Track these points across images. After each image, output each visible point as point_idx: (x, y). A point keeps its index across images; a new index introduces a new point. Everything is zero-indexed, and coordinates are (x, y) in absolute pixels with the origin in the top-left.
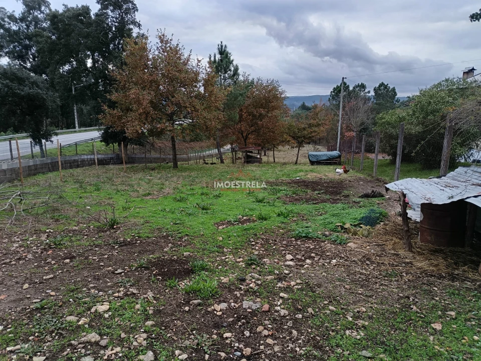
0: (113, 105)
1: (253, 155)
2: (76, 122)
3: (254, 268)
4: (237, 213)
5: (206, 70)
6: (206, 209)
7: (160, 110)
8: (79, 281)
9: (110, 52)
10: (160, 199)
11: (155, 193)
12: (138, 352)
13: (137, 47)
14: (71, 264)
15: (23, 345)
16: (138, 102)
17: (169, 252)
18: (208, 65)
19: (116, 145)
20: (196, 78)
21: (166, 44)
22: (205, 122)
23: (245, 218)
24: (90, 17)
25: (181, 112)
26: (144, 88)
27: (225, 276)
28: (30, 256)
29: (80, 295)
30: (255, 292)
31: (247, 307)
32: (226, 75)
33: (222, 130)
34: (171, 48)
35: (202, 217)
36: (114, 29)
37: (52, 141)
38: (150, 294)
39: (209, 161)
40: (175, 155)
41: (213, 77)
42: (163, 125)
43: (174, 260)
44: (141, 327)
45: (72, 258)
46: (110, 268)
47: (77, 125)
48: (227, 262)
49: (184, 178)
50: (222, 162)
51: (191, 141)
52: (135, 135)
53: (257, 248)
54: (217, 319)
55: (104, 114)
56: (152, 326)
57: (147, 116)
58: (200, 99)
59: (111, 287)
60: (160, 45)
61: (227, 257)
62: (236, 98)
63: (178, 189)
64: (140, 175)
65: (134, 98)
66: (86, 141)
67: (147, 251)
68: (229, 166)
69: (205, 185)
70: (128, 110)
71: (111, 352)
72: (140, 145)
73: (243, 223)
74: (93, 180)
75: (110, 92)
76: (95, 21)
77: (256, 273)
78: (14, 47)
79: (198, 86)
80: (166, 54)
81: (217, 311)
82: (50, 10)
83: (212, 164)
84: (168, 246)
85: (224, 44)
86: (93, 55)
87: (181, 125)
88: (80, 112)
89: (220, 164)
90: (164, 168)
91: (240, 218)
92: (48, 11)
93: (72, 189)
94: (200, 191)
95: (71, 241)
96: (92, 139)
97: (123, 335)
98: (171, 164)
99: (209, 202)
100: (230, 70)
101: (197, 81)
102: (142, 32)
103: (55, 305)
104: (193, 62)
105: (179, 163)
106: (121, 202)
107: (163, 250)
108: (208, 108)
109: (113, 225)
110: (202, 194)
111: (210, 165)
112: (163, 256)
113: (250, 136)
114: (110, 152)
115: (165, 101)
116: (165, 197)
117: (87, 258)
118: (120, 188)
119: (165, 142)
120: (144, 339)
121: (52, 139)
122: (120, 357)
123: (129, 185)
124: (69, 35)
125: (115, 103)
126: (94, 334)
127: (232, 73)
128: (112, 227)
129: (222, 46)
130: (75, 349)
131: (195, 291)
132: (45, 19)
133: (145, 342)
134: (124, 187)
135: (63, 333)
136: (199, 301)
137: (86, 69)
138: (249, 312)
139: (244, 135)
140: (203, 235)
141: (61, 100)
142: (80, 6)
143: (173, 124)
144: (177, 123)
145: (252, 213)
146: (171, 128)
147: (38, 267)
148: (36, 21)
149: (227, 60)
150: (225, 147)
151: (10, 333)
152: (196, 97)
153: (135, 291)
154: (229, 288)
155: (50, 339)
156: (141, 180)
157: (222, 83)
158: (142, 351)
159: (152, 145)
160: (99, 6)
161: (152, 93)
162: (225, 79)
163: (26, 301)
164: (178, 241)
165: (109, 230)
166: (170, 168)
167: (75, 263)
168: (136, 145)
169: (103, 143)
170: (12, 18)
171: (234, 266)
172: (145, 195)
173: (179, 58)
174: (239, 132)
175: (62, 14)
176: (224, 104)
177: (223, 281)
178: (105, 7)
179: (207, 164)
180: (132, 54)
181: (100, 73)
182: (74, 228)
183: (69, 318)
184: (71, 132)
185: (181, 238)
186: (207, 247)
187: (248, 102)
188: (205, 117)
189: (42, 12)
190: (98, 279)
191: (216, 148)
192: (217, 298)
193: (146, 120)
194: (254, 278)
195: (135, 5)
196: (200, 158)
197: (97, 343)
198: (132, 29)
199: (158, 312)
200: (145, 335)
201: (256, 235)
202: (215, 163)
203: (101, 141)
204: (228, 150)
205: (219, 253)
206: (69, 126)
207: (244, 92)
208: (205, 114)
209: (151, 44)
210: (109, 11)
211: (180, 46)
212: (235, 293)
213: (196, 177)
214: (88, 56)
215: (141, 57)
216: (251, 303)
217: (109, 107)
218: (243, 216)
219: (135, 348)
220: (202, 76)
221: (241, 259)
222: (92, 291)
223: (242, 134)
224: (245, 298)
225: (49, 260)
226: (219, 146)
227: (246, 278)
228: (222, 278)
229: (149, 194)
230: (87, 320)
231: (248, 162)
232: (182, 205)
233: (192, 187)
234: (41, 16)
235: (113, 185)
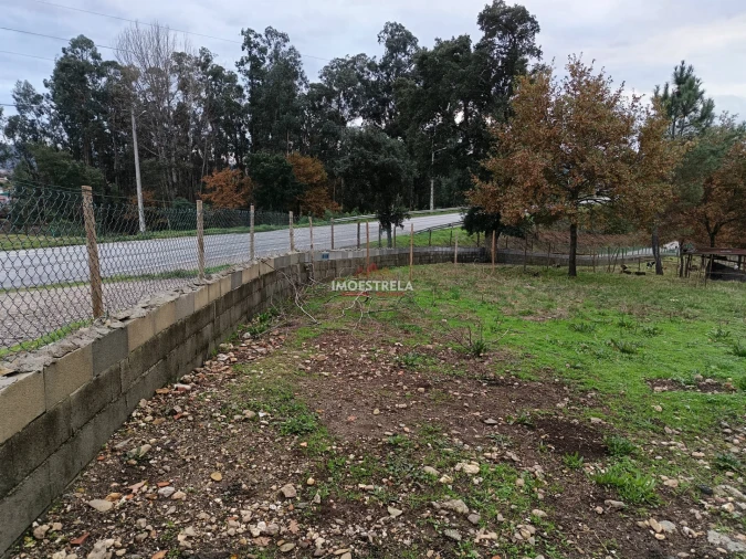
0: (486, 175)
1: (727, 264)
2: (432, 201)
3: (730, 477)
4: (694, 368)
5: (648, 114)
6: (629, 352)
7: (558, 182)
8: (438, 422)
9: (490, 99)
10: (547, 323)
11: (539, 312)
12: (523, 550)
13: (533, 86)
14: (426, 395)
15: (376, 487)
16: (526, 170)
17: (565, 411)
18: (652, 105)
19: (482, 234)
20: (628, 128)
21: (581, 77)
22: (635, 202)
23: (708, 380)
24: (469, 50)
25: (593, 184)
26: (536, 150)
27: (671, 476)
28: (378, 373)
29: (440, 442)
30: (734, 520)
31: (718, 542)
32: (686, 119)
33: (665, 216)
34: (588, 83)
35: (622, 365)
36: (500, 64)
37: (402, 226)
38: (538, 469)
39: (633, 268)
40: (573, 254)
41: (659, 125)
42: (560, 206)
43: (573, 425)
44: (526, 515)
45: (427, 387)
46: (478, 414)
47: (432, 205)
48: (671, 452)
49: (588, 294)
50: (659, 271)
51: (606, 232)
52: (514, 221)
53: (736, 441)
54: (655, 545)
55: (474, 189)
56: (543, 518)
57: (536, 192)
58: (631, 163)
59: (481, 442)
60: (571, 79)
61: (672, 442)
62: (702, 158)
63: (577, 310)
64: (516, 282)
65: (519, 165)
66: (442, 227)
67: (529, 400)
68: (673, 281)
69: (626, 310)
70: (509, 182)
71: (483, 536)
72: (517, 235)
73: (705, 388)
74: (450, 283)
75: (485, 156)
76: (475, 56)
77: (735, 487)
78: (371, 103)
79: (630, 141)
80: (578, 93)
81: (656, 532)
82: (417, 48)
83: (638, 274)
84: (562, 400)
85: (687, 66)
86: (466, 105)
87: (589, 205)
88: (438, 185)
89: (654, 275)
90: (553, 274)
91: (697, 379)
92: (414, 51)
93: (424, 292)
94: (617, 320)
95: (425, 363)
96: (450, 225)
97: (500, 517)
98: (565, 269)
99: (636, 340)
100: (695, 110)
101: (628, 132)
102: (541, 63)
103: (411, 446)
104: (625, 102)
105: (578, 268)
106: (488, 319)
107: (555, 405)
108: (645, 178)
109: (478, 351)
110: (622, 325)
111: (635, 276)
112: (556, 414)
113: (723, 228)
114: (472, 244)
115: (568, 168)
116: (556, 321)
117: (445, 391)
118: (486, 297)
119: (557, 233)
120: (532, 535)
121: (403, 223)
122: (496, 548)
123: (500, 295)
124: (438, 80)
125: (491, 172)
126: (460, 501)
127: (699, 114)
128: (477, 353)
129: (682, 69)
130: (437, 513)
131: (614, 486)
132: (410, 62)
133: (533, 538)
134: (491, 298)
135: (422, 486)
136: (622, 503)
137: (454, 126)
138: (721, 553)
139: (712, 225)
140: (624, 395)
141: (419, 170)
142: (456, 38)
143: (577, 204)
144: (585, 202)
145: (724, 375)
146: (574, 212)
147: (388, 389)
148: (399, 65)
149: (691, 92)
150: (667, 246)
151: (362, 466)
152: (623, 160)
153: (515, 458)
154: (678, 498)
155: (406, 490)
156: (518, 290)
157: (676, 133)
158: (529, 550)
159: (536, 237)
160: (483, 34)
161: (549, 155)
162: (682, 126)
163: (377, 430)
164: (580, 397)
165: (473, 357)
166: (563, 274)
167: (432, 394)
168: (511, 235)
169: (465, 231)
170: (372, 66)
171: (688, 462)
172: (523, 314)
173: (601, 98)
174: (701, 221)
175: (433, 53)
176: (677, 170)
177: (665, 483)
178: (491, 34)
179: (629, 273)
180: (524, 98)
181: (474, 130)
182: (429, 346)
183: (429, 469)
184: (424, 215)
185: (585, 392)
186: (633, 417)
187: (729, 165)
188: (637, 194)
189: (407, 54)
190: (463, 426)
191: (649, 247)
192: (655, 509)
193: (534, 197)
194: (731, 495)
195: (536, 23)
196: (616, 262)
197: (465, 517)
198: (527, 61)
199: (550, 500)
200: (532, 529)
201: (735, 417)
202: (644, 274)
203: (462, 228)
204: (672, 251)
205: (654, 432)
206: (422, 206)
207: (721, 147)
208: (639, 188)
209: (556, 80)
210: (496, 39)
211: (605, 78)
212: (692, 511)
213: (609, 294)
214: (460, 107)
215: (539, 101)
216: (725, 538)
217: (481, 179)
218: (705, 377)
219: (518, 543)
220: (640, 123)
221: (702, 454)
222: (456, 440)
223: (707, 224)
224: (712, 525)
225: (400, 384)
226: (656, 244)
227: (714, 489)
228: (664, 477)
229: (530, 313)
230: (451, 479)
231: (714, 277)
232: (584, 338)
233: (602, 310)
234: (404, 59)
235: (476, 292)
